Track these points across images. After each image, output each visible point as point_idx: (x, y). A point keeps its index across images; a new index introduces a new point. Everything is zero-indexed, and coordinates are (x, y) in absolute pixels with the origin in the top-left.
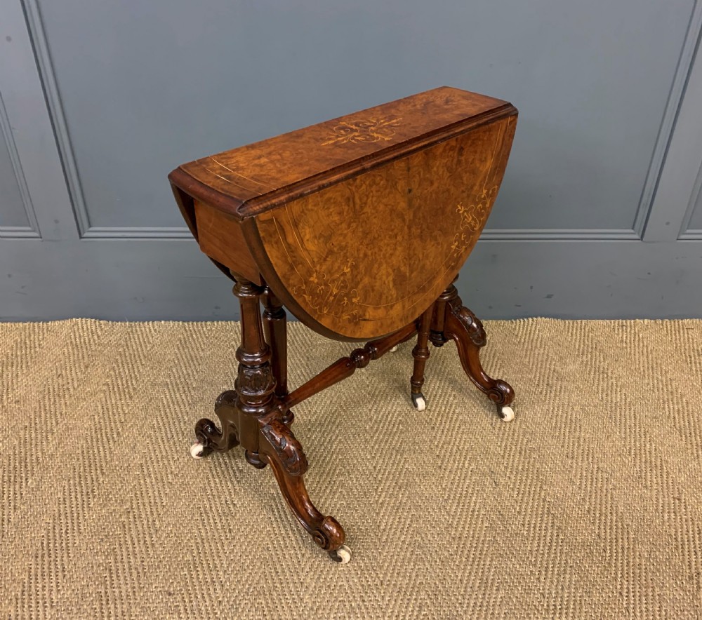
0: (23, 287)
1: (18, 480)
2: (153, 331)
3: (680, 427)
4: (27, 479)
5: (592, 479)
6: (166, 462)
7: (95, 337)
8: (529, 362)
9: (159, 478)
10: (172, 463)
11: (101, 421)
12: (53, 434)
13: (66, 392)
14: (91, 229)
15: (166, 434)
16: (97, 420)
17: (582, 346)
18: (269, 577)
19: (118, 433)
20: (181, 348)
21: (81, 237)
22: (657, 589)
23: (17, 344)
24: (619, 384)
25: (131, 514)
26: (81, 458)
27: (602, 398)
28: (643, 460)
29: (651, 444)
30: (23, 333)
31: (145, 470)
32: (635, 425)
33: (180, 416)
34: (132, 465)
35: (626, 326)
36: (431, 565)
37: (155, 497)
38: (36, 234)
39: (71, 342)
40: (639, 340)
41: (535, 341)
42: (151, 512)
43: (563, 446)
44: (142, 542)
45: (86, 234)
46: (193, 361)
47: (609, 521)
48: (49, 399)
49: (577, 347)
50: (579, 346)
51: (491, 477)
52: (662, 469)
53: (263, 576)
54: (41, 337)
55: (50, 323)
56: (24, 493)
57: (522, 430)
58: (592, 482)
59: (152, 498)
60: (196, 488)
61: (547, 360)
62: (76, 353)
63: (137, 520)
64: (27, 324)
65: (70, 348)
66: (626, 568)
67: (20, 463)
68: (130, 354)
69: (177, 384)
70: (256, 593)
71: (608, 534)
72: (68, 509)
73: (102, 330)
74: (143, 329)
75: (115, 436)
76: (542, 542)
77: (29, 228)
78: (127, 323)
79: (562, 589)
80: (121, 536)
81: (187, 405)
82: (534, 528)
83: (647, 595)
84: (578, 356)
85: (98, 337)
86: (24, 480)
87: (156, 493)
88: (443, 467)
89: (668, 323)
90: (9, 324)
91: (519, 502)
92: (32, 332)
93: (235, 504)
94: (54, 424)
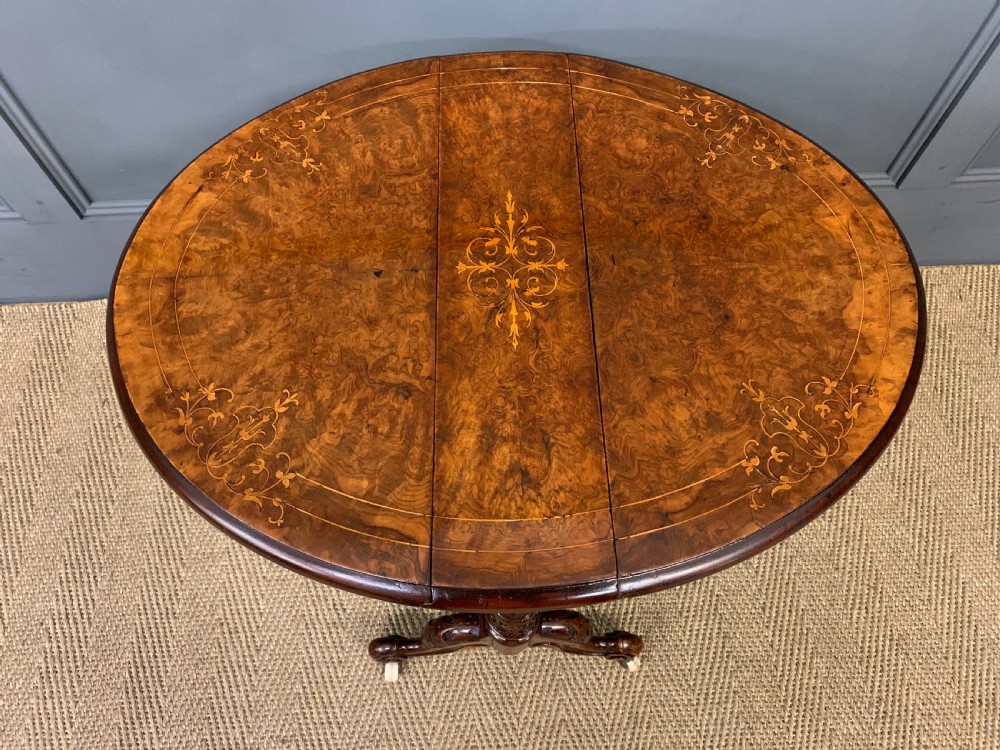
1: (85, 579)
3: (894, 469)
4: (95, 577)
12: (113, 501)
18: (391, 716)
21: (82, 217)
22: (830, 722)
25: (225, 626)
26: (153, 541)
30: (43, 324)
31: (233, 558)
36: (574, 694)
37: (250, 600)
42: (248, 623)
44: (243, 668)
45: (87, 213)
47: (786, 623)
48: (99, 443)
52: (861, 540)
53: (384, 715)
54: (68, 331)
55: (74, 306)
56: (96, 598)
59: (247, 602)
60: (296, 584)
63: (233, 636)
66: (798, 692)
67: (82, 552)
70: (378, 737)
71: (783, 643)
76: (704, 656)
79: (722, 724)
80: (219, 660)
82: (697, 635)
83: (817, 731)
86: (92, 580)
92: (54, 322)
93: (344, 610)
94: (112, 487)
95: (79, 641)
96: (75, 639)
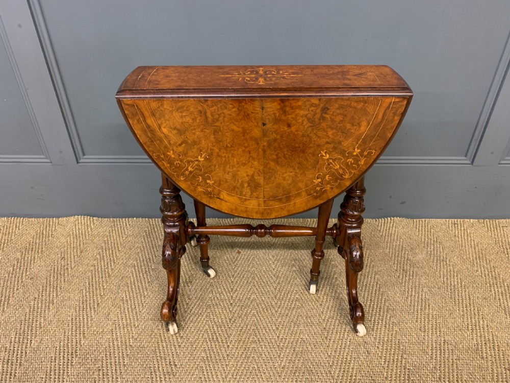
0: (41, 195)
1: (25, 341)
2: (128, 225)
3: (504, 307)
4: (31, 341)
5: (440, 350)
6: (129, 328)
7: (89, 229)
8: (389, 252)
9: (123, 342)
10: (133, 329)
11: (87, 294)
12: (53, 303)
13: (66, 271)
14: (85, 157)
15: (131, 305)
16: (84, 294)
17: (427, 239)
19: (98, 304)
20: (146, 238)
21: (78, 163)
23: (37, 234)
24: (456, 270)
25: (101, 372)
26: (70, 324)
27: (444, 282)
28: (479, 334)
29: (483, 321)
30: (42, 226)
31: (114, 335)
32: (470, 305)
33: (141, 291)
34: (105, 330)
35: (457, 224)
37: (119, 357)
38: (48, 161)
39: (73, 233)
40: (467, 235)
41: (393, 235)
42: (116, 370)
43: (417, 321)
45: (82, 161)
46: (153, 248)
48: (54, 276)
49: (423, 240)
50: (425, 239)
51: (364, 346)
52: (494, 343)
54: (53, 229)
55: (60, 219)
56: (28, 352)
57: (386, 307)
58: (441, 352)
59: (117, 358)
60: (149, 350)
61: (402, 251)
62: (75, 241)
63: (105, 377)
64: (45, 219)
65: (72, 237)
67: (28, 327)
68: (111, 242)
69: (141, 267)
72: (57, 366)
73: (94, 224)
74: (121, 223)
75: (96, 306)
77: (43, 157)
78: (111, 219)
81: (147, 282)
84: (424, 247)
85: (91, 229)
86: (29, 342)
87: (120, 354)
88: (329, 338)
89: (488, 222)
90: (33, 219)
91: (386, 369)
92: (48, 225)
93: (176, 365)
94: (55, 296)
95: (11, 375)
96: (9, 374)
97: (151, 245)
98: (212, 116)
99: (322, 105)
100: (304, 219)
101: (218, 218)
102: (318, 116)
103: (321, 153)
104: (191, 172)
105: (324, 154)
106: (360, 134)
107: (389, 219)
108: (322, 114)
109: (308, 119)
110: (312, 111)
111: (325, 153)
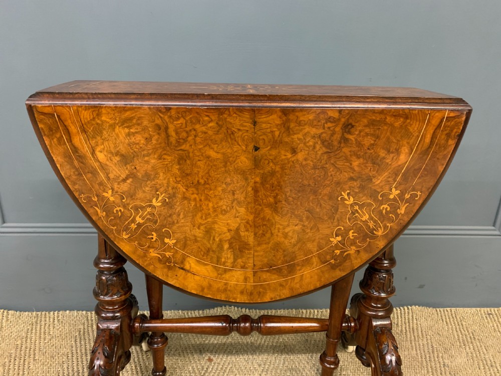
2: (56, 322)
14: (5, 225)
20: (78, 340)
41: (415, 331)
49: (456, 337)
50: (458, 336)
61: (433, 352)
73: (7, 320)
74: (47, 319)
78: (34, 313)
97: (83, 351)
98: (177, 133)
99: (343, 120)
100: (298, 311)
101: (183, 310)
102: (337, 136)
103: (342, 195)
104: (139, 225)
105: (346, 197)
106: (399, 166)
107: (406, 308)
108: (343, 134)
109: (323, 142)
110: (329, 128)
111: (348, 194)
